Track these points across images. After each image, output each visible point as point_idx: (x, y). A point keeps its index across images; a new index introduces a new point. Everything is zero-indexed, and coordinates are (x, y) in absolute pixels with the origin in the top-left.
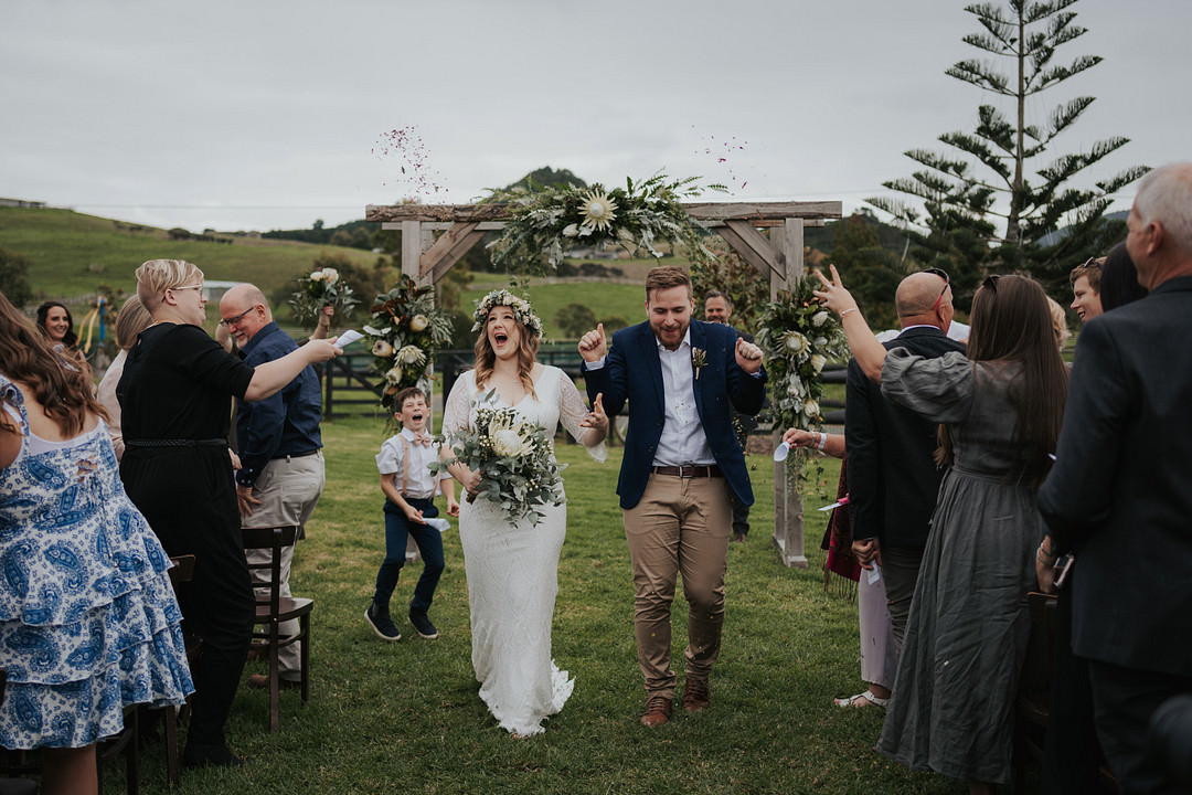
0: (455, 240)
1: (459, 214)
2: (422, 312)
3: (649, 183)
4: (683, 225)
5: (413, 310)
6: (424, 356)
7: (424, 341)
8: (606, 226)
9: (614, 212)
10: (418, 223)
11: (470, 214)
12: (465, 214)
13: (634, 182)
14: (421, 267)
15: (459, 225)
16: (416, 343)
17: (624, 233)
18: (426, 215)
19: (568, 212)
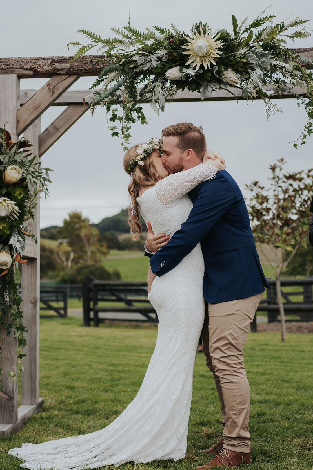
0: (53, 93)
1: (58, 66)
2: (15, 162)
3: (256, 24)
4: (293, 63)
5: (7, 159)
6: (17, 208)
7: (18, 193)
8: (211, 64)
9: (219, 49)
10: (14, 76)
11: (68, 66)
12: (63, 66)
13: (239, 23)
14: (18, 121)
15: (57, 79)
16: (9, 195)
17: (230, 75)
18: (22, 68)
19: (170, 54)
